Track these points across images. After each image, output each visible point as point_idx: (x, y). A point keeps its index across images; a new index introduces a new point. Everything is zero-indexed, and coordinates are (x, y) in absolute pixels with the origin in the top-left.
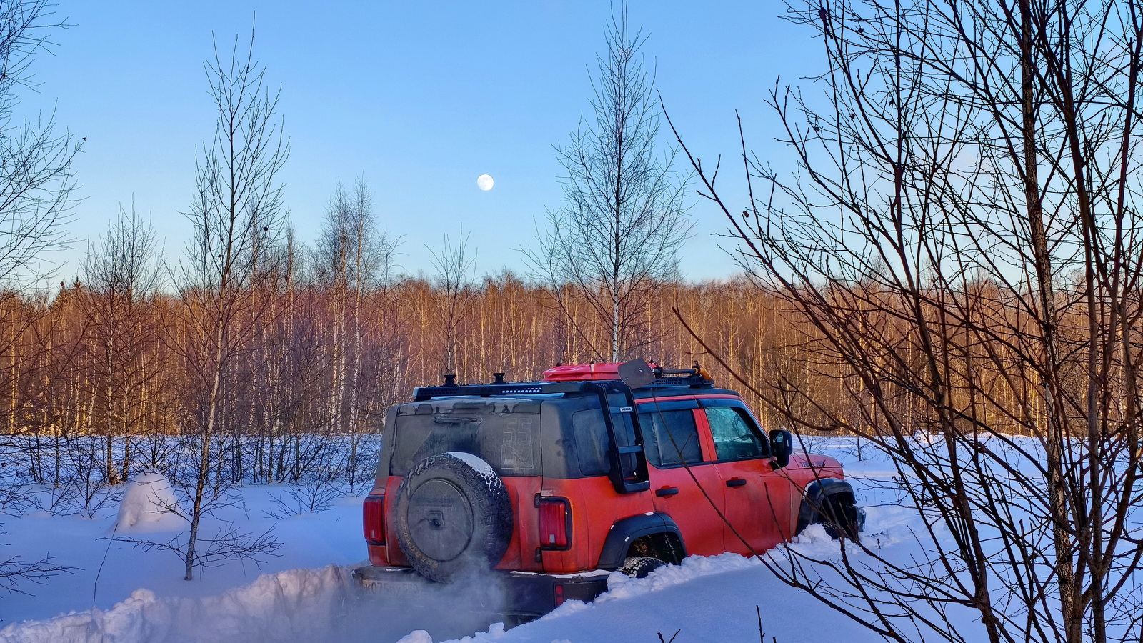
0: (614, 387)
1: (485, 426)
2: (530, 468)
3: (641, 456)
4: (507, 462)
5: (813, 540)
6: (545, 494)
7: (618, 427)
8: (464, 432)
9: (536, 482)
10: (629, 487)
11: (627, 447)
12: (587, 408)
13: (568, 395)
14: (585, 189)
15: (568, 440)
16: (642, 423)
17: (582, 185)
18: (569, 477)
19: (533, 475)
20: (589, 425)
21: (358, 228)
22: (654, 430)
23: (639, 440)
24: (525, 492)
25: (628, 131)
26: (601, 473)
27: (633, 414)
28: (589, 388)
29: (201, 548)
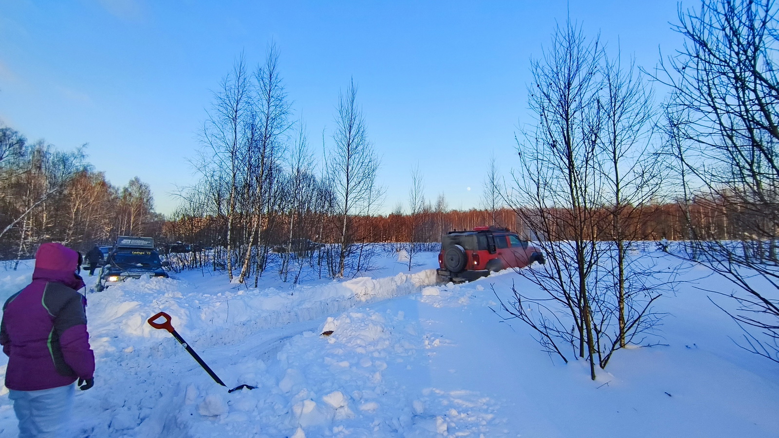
0: (488, 231)
1: (462, 239)
2: (471, 248)
3: (494, 246)
4: (466, 247)
5: (535, 264)
6: (474, 254)
7: (489, 240)
8: (457, 241)
9: (472, 251)
10: (492, 252)
11: (491, 244)
12: (482, 236)
13: (479, 233)
14: (486, 190)
15: (479, 242)
16: (495, 238)
17: (486, 189)
18: (479, 249)
19: (472, 250)
20: (483, 239)
21: (443, 200)
22: (497, 240)
23: (494, 242)
24: (470, 253)
25: (495, 177)
26: (486, 250)
27: (493, 237)
28: (482, 231)
29: (412, 265)
